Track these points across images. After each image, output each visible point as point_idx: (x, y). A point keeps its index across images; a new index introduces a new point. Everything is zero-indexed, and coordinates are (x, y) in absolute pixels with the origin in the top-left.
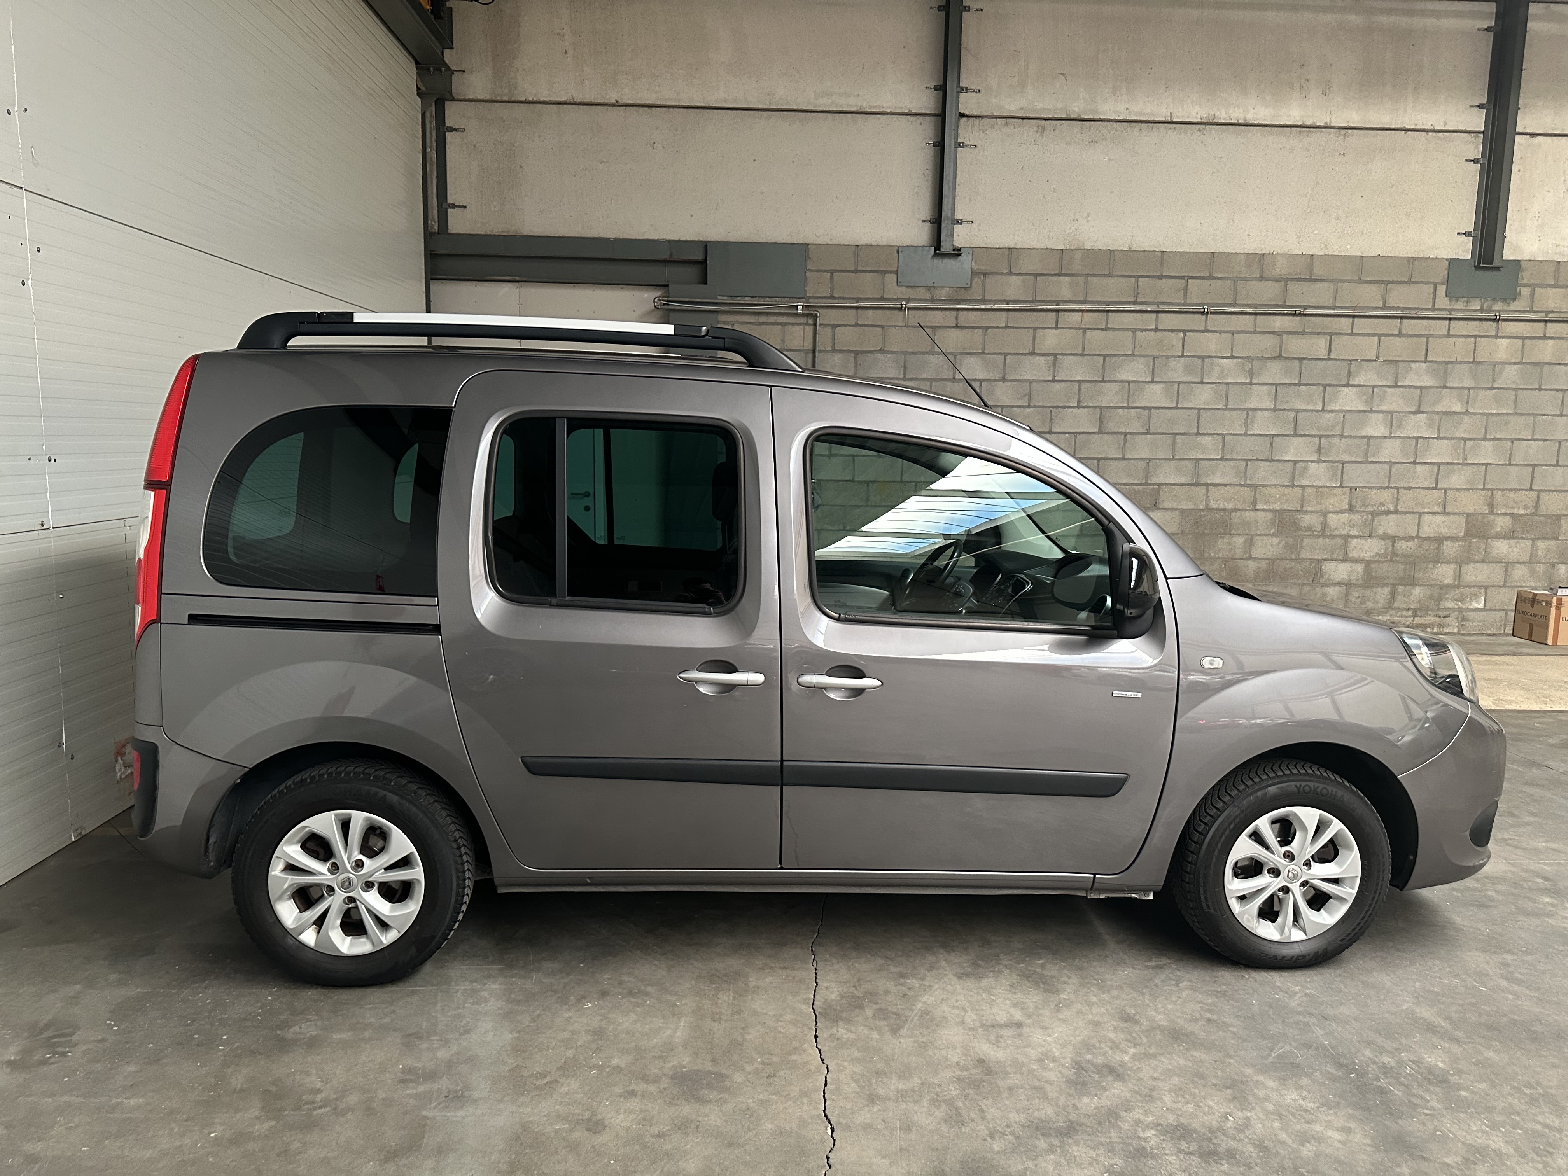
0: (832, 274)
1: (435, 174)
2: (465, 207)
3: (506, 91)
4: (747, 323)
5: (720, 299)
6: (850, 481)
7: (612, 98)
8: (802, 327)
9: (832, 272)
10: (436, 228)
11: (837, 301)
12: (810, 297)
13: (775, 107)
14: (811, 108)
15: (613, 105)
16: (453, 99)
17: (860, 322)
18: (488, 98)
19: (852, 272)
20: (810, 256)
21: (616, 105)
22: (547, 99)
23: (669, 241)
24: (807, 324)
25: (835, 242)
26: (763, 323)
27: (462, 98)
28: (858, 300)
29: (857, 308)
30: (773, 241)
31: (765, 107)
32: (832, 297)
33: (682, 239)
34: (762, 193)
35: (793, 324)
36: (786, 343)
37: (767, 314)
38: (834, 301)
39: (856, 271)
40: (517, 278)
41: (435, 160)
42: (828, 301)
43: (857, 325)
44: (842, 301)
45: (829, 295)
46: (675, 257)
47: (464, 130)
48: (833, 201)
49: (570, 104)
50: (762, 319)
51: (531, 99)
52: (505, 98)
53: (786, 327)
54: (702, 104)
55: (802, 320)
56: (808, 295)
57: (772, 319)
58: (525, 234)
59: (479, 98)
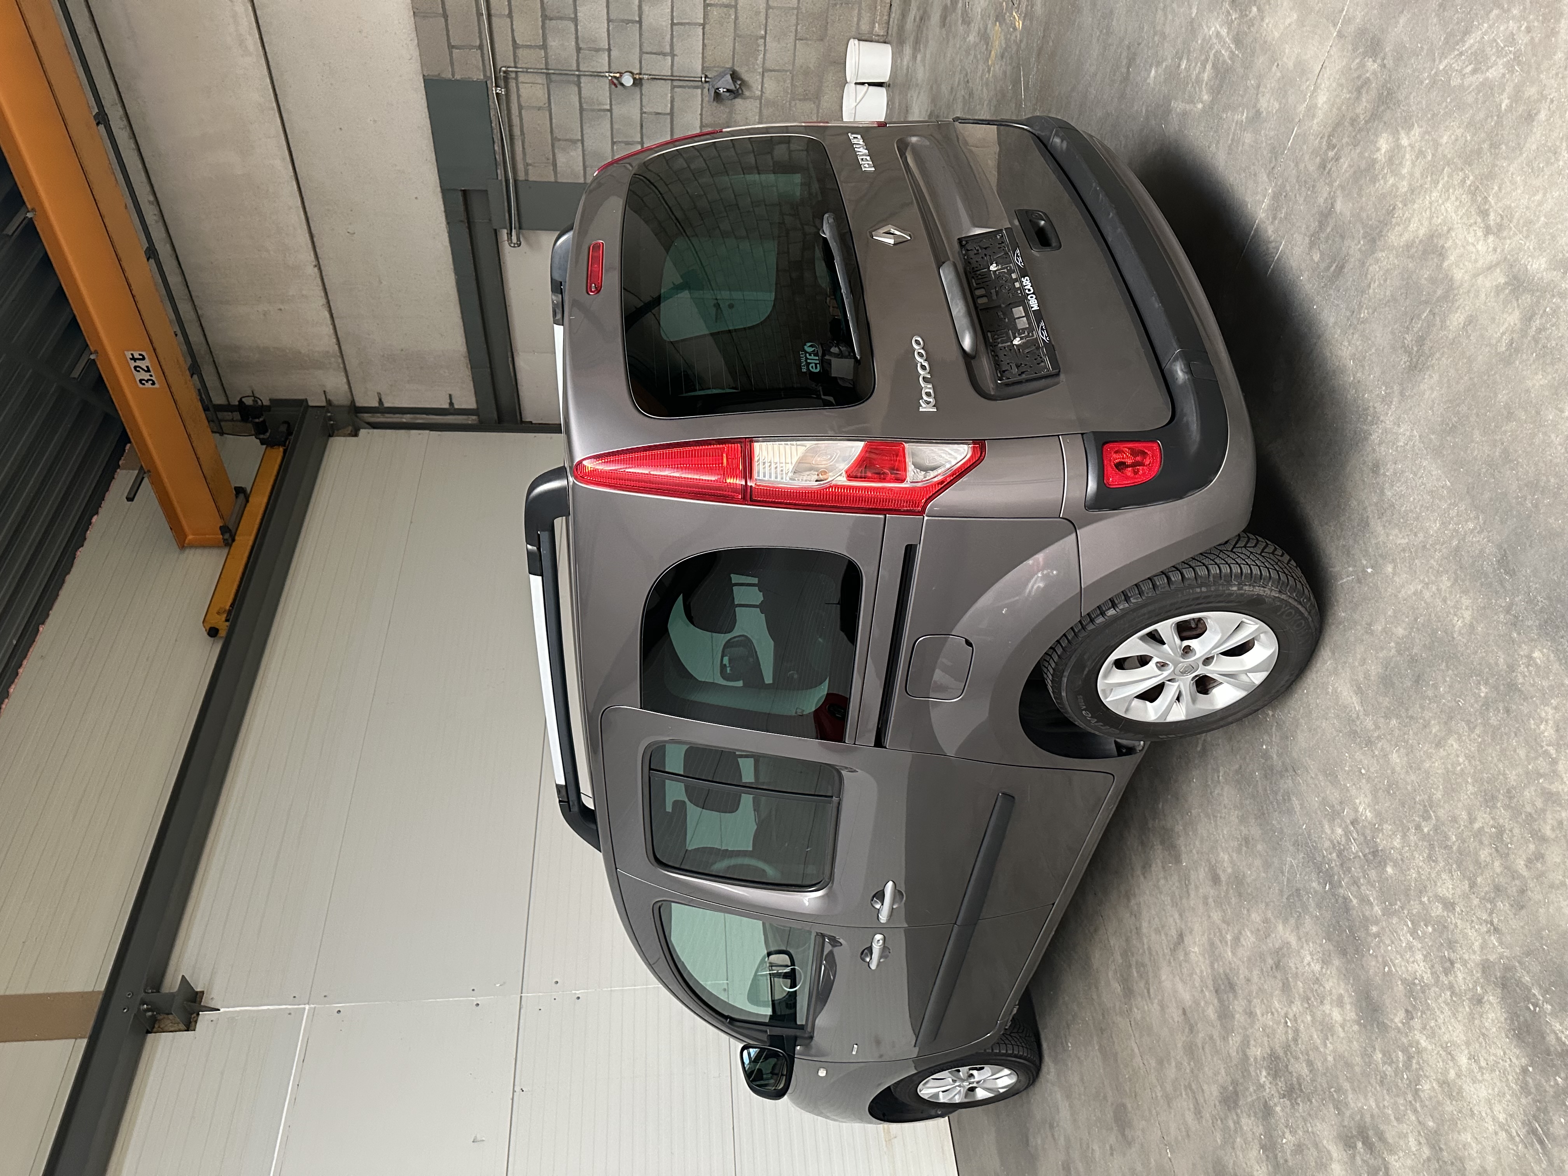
0: (453, 47)
1: (424, 416)
2: (450, 395)
3: (333, 359)
4: (524, 148)
5: (501, 177)
6: (703, 29)
7: (312, 271)
8: (520, 86)
9: (451, 47)
10: (474, 417)
11: (484, 42)
12: (485, 75)
13: (274, 105)
14: (263, 61)
15: (320, 269)
16: (353, 401)
17: (507, 12)
18: (343, 374)
19: (446, 21)
20: (437, 73)
21: (319, 266)
22: (331, 327)
23: (448, 223)
24: (516, 79)
25: (414, 35)
26: (522, 133)
27: (349, 394)
28: (479, 14)
29: (489, 16)
30: (426, 110)
31: (277, 115)
32: (481, 47)
33: (443, 209)
34: (375, 121)
35: (519, 96)
36: (541, 104)
37: (510, 126)
38: (485, 43)
39: (445, 16)
40: (509, 354)
41: (412, 416)
42: (485, 52)
43: (510, 15)
44: (483, 36)
45: (479, 51)
46: (463, 217)
47: (379, 394)
48: (366, 37)
49: (330, 307)
50: (517, 131)
51: (335, 340)
52: (340, 360)
53: (523, 104)
54: (294, 183)
55: (512, 84)
56: (482, 77)
57: (516, 120)
58: (465, 350)
59: (345, 380)
